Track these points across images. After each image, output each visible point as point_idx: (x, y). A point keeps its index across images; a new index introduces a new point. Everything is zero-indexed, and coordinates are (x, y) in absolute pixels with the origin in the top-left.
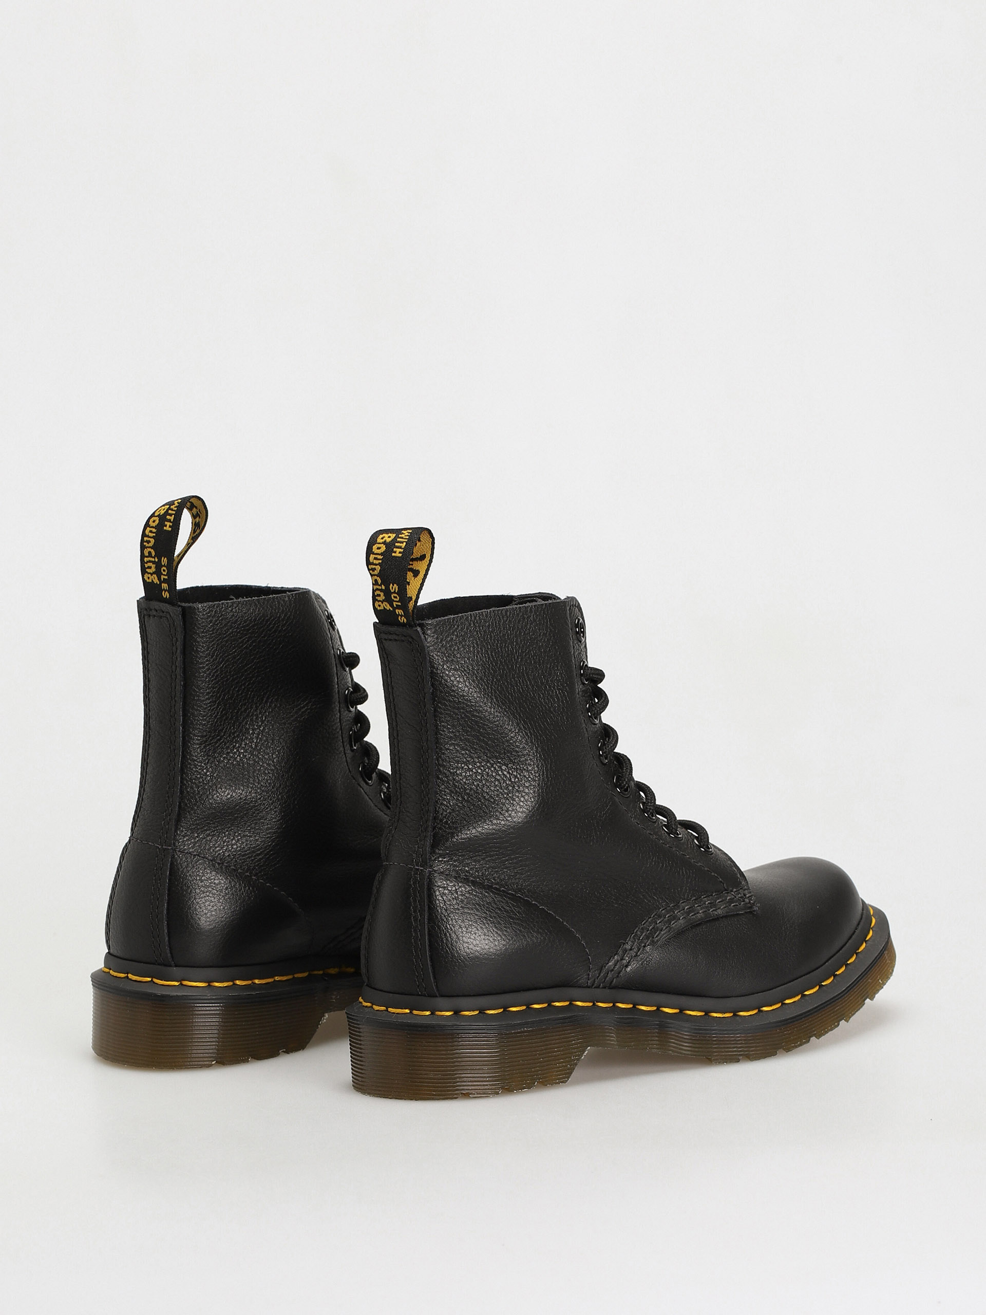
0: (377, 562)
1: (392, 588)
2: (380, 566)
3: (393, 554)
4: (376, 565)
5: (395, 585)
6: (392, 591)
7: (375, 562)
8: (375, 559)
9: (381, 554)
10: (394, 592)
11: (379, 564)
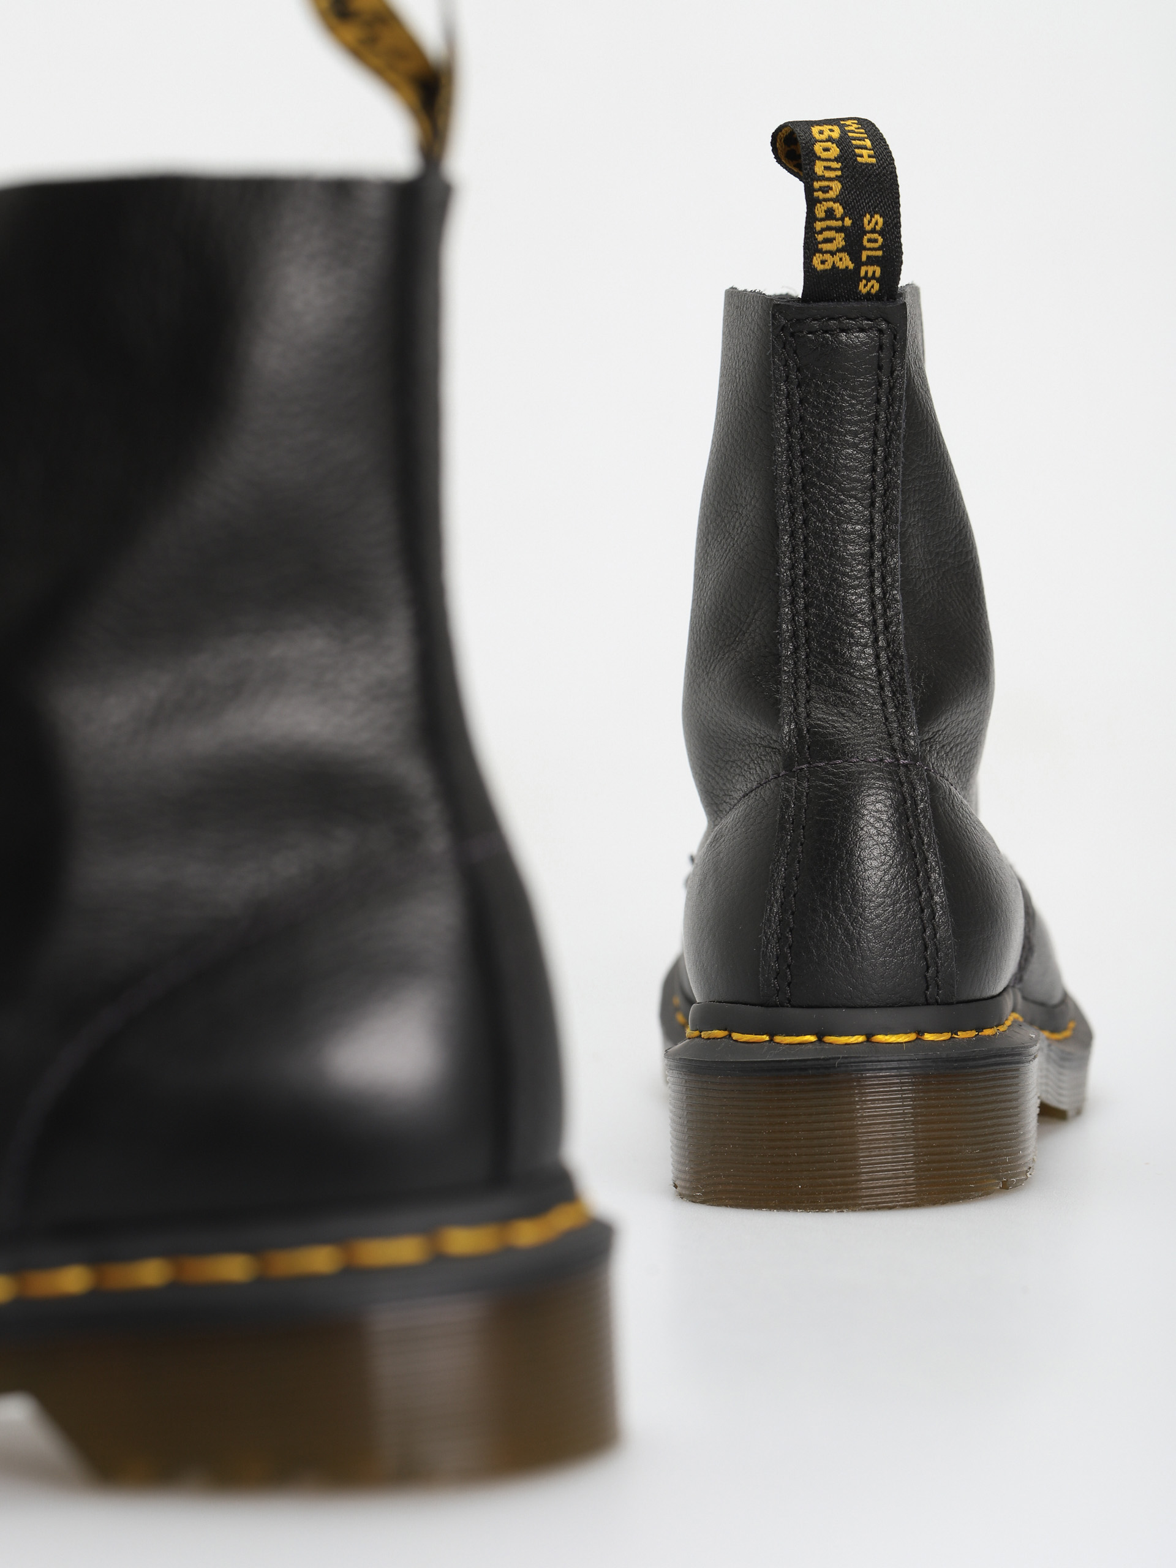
0: (832, 174)
1: (870, 222)
2: (840, 182)
3: (859, 159)
4: (830, 179)
5: (877, 217)
6: (868, 228)
7: (828, 174)
8: (827, 168)
9: (836, 160)
10: (873, 231)
11: (837, 178)
